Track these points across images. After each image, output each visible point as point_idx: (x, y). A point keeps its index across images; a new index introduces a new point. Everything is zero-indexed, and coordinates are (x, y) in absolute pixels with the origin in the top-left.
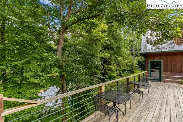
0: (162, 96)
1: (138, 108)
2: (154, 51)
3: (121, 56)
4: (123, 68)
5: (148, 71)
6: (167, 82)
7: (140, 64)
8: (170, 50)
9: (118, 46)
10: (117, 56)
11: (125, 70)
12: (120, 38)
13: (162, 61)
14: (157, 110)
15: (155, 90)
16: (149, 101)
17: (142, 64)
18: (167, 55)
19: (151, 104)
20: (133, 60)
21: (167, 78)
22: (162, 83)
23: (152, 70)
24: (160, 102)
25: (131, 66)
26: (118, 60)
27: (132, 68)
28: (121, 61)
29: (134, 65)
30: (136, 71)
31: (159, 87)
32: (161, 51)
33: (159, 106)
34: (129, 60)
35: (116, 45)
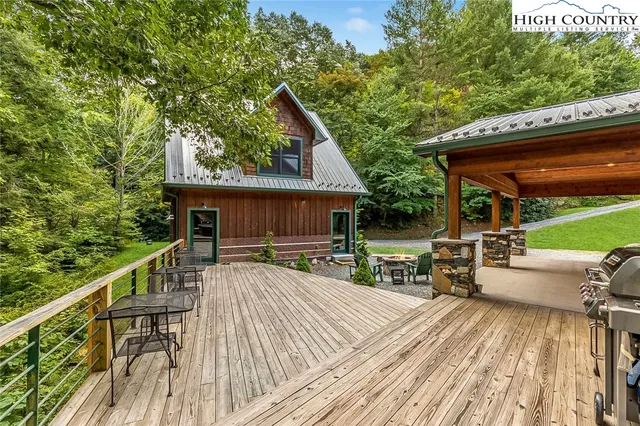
0: (232, 291)
1: (202, 326)
2: (201, 183)
3: (69, 186)
4: (75, 235)
5: (186, 239)
6: (227, 262)
7: (143, 221)
8: (234, 183)
9: (46, 141)
10: (44, 186)
11: (87, 243)
12: (57, 106)
13: (218, 210)
14: (236, 315)
15: (213, 282)
16: (213, 306)
17: (149, 220)
18: (228, 197)
19: (220, 311)
20: (120, 203)
21: (228, 252)
22: (218, 265)
23: (195, 237)
24: (234, 301)
25: (113, 228)
26: (47, 200)
27: (116, 234)
28: (62, 207)
29: (124, 223)
30: (128, 246)
31: (218, 276)
32: (217, 186)
33: (235, 307)
34: (102, 204)
35: (39, 131)
